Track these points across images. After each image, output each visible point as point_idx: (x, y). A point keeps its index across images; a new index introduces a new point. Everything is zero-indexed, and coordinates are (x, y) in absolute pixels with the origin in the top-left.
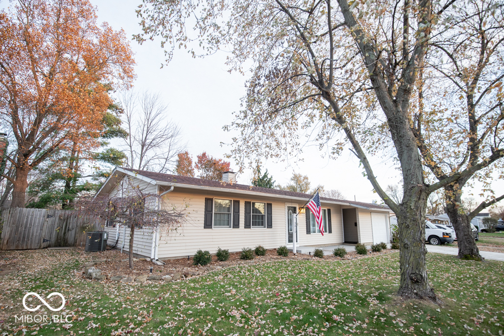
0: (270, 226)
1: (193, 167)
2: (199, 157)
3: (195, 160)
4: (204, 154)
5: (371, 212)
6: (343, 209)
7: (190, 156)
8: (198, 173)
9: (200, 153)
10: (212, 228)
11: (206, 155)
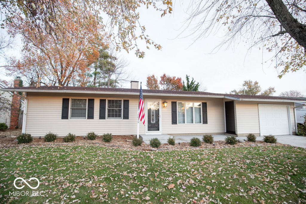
0: (126, 117)
1: (158, 84)
2: (161, 77)
3: (159, 80)
4: (164, 75)
5: (258, 103)
6: (225, 102)
7: (155, 77)
8: (162, 87)
9: (162, 75)
10: (68, 119)
11: (166, 75)
